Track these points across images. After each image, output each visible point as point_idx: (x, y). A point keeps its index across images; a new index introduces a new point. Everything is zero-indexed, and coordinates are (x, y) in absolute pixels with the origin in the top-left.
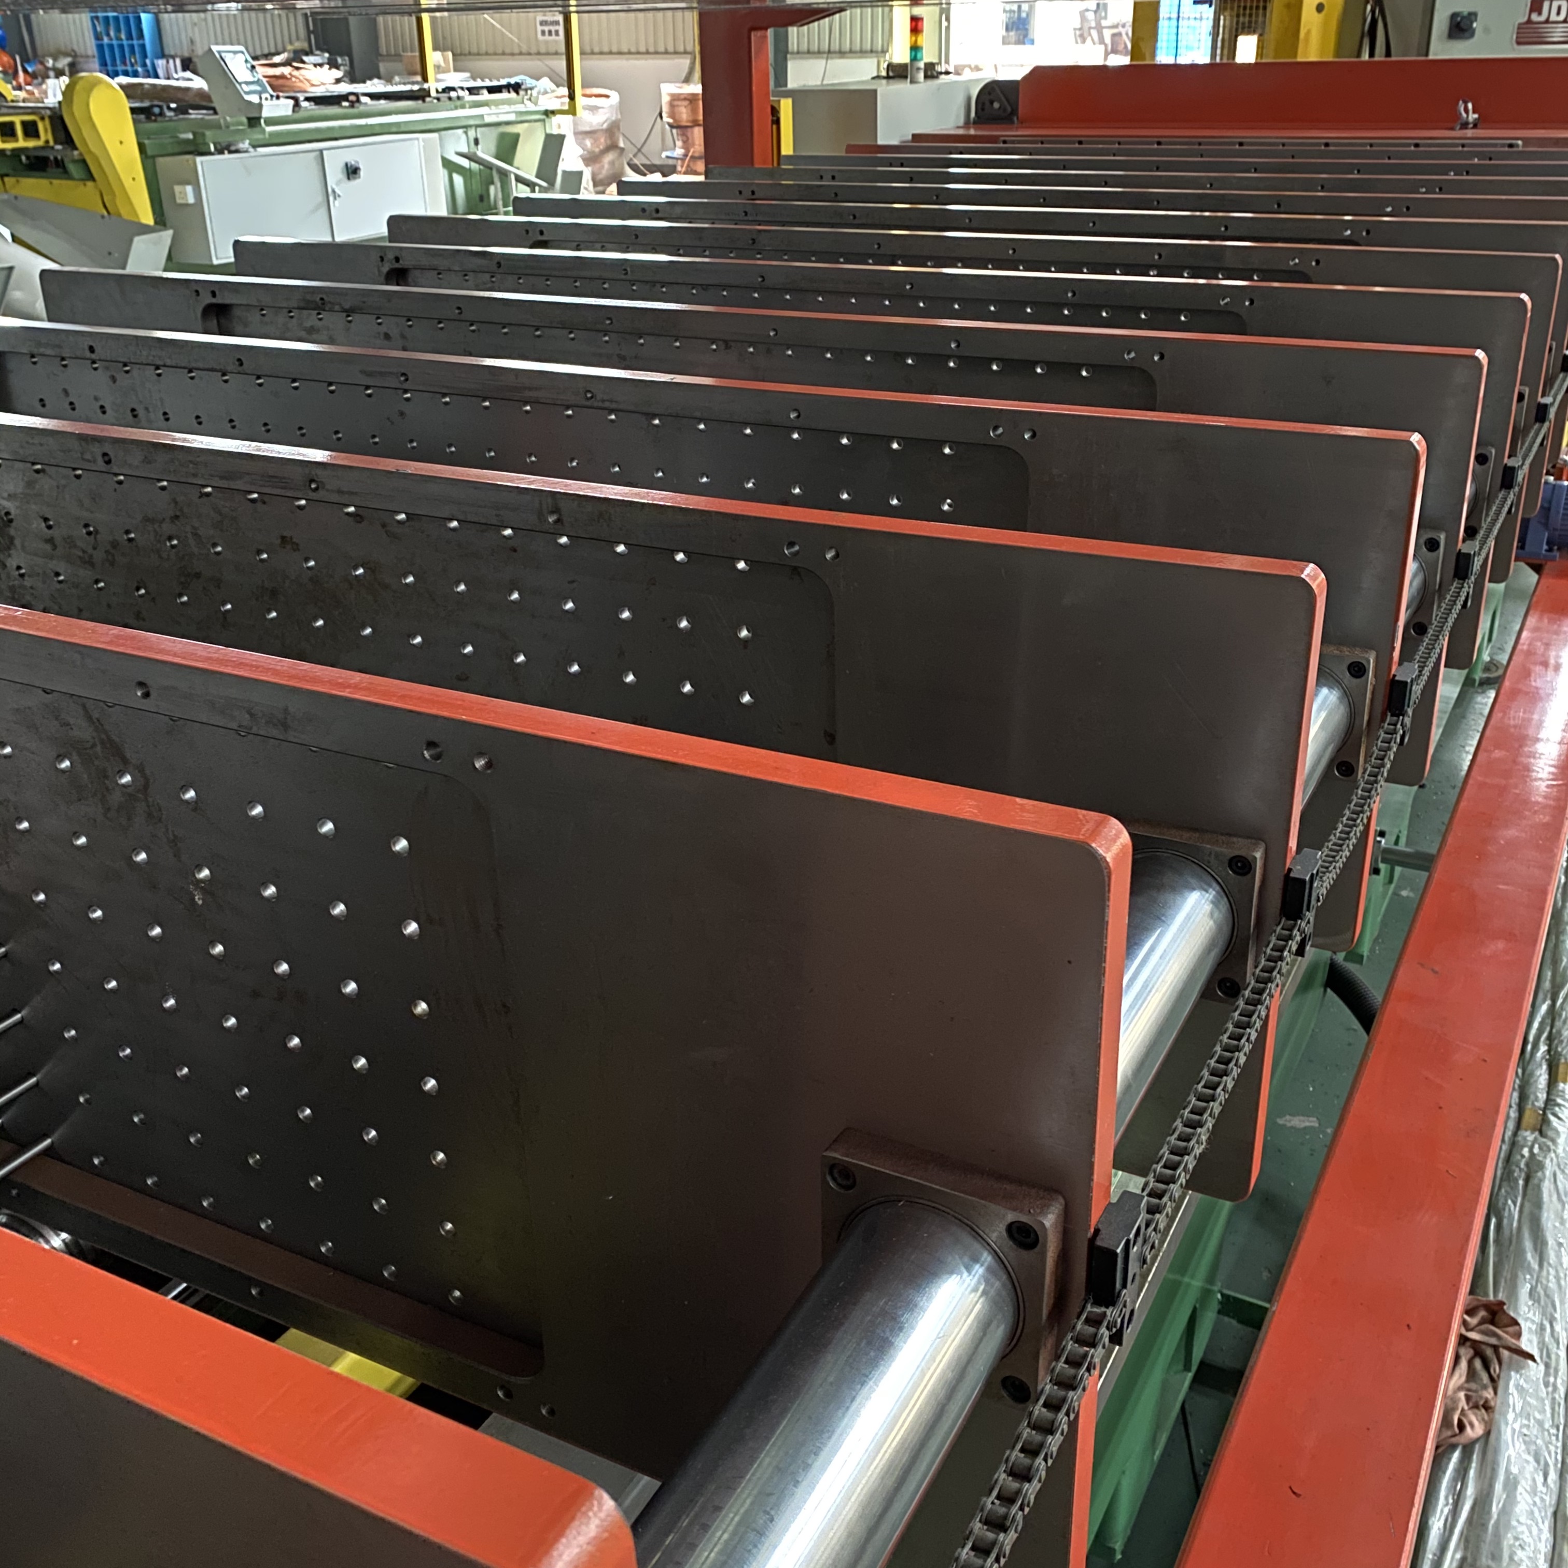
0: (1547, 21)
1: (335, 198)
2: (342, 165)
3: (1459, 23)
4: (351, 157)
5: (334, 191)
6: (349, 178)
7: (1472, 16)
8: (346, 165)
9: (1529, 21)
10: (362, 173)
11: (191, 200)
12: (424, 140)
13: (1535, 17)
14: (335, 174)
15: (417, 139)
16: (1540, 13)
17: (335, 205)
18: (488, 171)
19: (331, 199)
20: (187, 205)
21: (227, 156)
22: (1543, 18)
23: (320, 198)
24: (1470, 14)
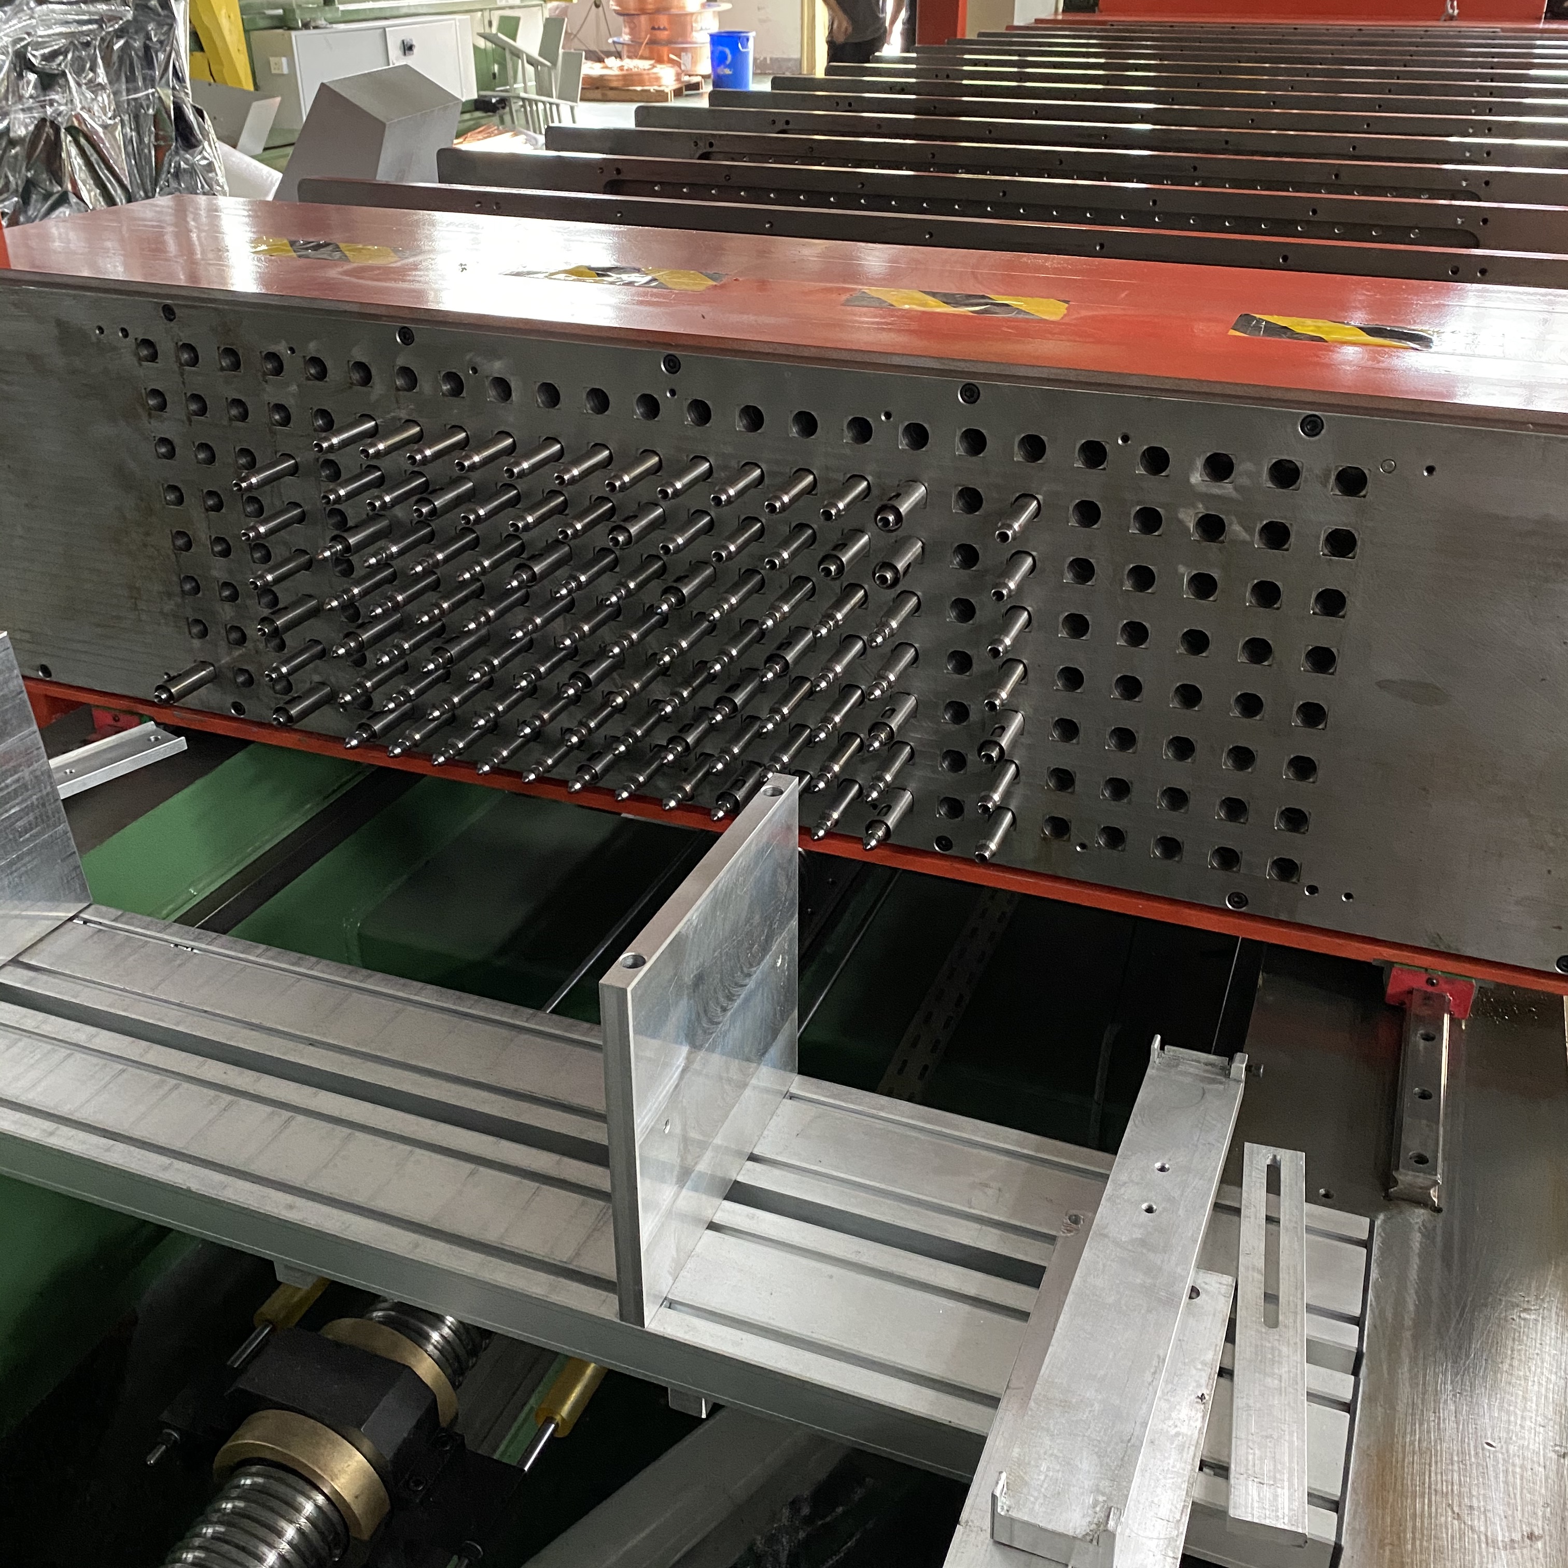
2: (399, 43)
4: (407, 37)
6: (405, 54)
8: (403, 42)
10: (415, 50)
11: (285, 71)
12: (460, 20)
14: (394, 48)
15: (454, 19)
18: (500, 50)
20: (283, 75)
21: (312, 31)
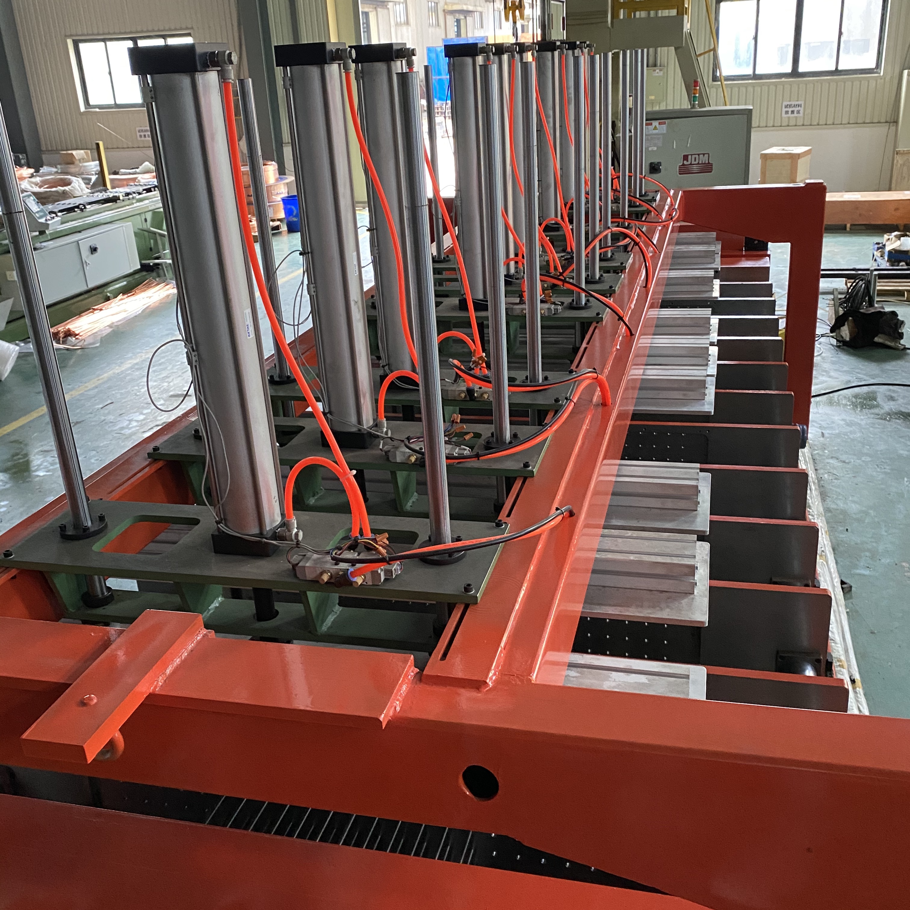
0: (691, 164)
1: (87, 266)
2: (88, 247)
3: (654, 167)
4: (93, 242)
5: (86, 262)
6: (92, 254)
7: (659, 164)
8: (90, 247)
9: (683, 165)
10: (99, 250)
12: (125, 226)
13: (685, 162)
14: (85, 252)
16: (688, 161)
17: (87, 269)
18: (153, 235)
19: (85, 266)
20: (14, 281)
22: (689, 163)
23: (79, 266)
24: (658, 163)
